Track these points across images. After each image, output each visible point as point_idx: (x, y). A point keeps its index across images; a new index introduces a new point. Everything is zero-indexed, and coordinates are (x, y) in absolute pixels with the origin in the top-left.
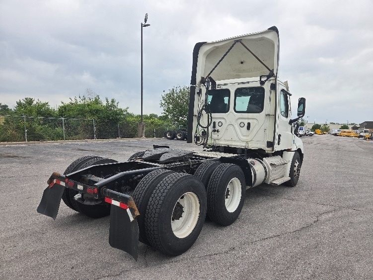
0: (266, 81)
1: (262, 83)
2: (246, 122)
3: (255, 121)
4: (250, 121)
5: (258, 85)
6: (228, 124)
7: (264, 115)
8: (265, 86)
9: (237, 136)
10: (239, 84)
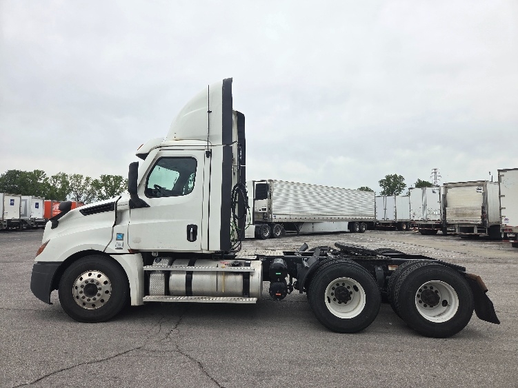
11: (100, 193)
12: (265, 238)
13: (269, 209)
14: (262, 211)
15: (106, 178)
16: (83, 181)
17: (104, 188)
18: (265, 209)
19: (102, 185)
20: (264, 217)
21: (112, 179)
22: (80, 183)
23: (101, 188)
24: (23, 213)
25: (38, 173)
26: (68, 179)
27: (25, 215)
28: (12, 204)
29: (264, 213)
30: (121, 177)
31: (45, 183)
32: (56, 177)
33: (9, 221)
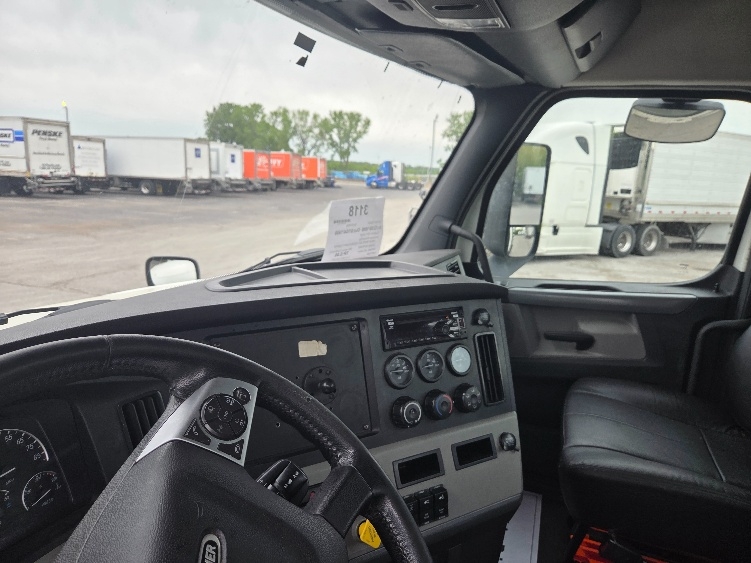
11: (331, 138)
12: (623, 255)
13: (639, 191)
14: (620, 195)
15: (338, 116)
16: (310, 119)
17: (335, 130)
18: (628, 192)
19: (334, 126)
20: (622, 207)
21: (346, 117)
22: (306, 121)
23: (331, 130)
24: (214, 168)
25: (257, 108)
26: (290, 116)
27: (217, 172)
28: (198, 155)
29: (623, 200)
30: (359, 115)
31: (263, 121)
32: (275, 114)
33: (194, 181)
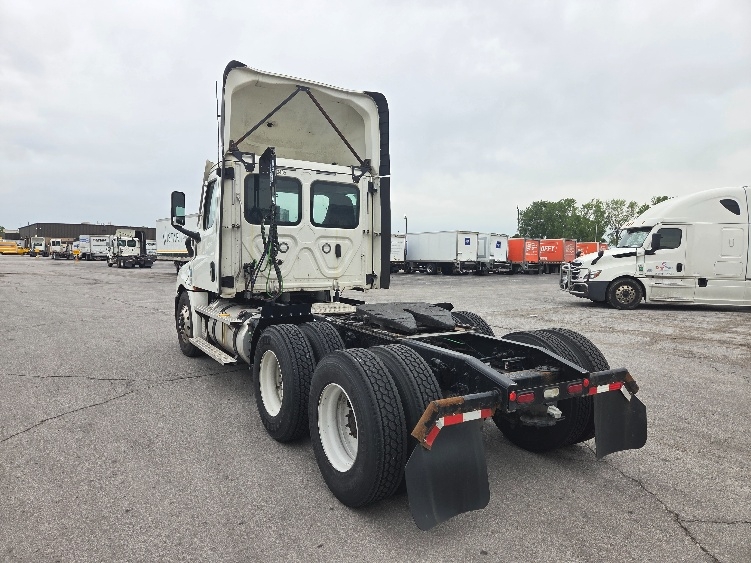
0: (361, 176)
1: (356, 179)
2: (333, 243)
3: (347, 241)
4: (339, 242)
5: (350, 181)
6: (300, 247)
7: (362, 232)
8: (360, 185)
9: (319, 269)
10: (319, 172)
16: (625, 208)
22: (621, 210)
24: (481, 253)
26: (604, 207)
27: (484, 256)
28: (468, 243)
31: (574, 215)
32: (587, 207)
33: (463, 263)
